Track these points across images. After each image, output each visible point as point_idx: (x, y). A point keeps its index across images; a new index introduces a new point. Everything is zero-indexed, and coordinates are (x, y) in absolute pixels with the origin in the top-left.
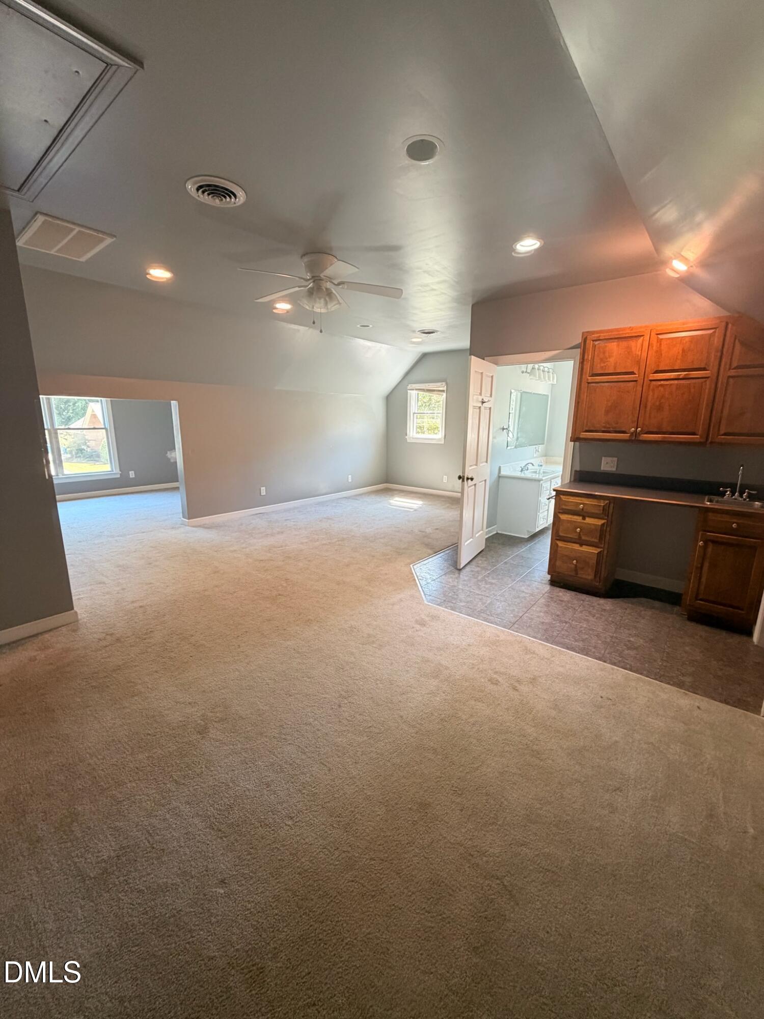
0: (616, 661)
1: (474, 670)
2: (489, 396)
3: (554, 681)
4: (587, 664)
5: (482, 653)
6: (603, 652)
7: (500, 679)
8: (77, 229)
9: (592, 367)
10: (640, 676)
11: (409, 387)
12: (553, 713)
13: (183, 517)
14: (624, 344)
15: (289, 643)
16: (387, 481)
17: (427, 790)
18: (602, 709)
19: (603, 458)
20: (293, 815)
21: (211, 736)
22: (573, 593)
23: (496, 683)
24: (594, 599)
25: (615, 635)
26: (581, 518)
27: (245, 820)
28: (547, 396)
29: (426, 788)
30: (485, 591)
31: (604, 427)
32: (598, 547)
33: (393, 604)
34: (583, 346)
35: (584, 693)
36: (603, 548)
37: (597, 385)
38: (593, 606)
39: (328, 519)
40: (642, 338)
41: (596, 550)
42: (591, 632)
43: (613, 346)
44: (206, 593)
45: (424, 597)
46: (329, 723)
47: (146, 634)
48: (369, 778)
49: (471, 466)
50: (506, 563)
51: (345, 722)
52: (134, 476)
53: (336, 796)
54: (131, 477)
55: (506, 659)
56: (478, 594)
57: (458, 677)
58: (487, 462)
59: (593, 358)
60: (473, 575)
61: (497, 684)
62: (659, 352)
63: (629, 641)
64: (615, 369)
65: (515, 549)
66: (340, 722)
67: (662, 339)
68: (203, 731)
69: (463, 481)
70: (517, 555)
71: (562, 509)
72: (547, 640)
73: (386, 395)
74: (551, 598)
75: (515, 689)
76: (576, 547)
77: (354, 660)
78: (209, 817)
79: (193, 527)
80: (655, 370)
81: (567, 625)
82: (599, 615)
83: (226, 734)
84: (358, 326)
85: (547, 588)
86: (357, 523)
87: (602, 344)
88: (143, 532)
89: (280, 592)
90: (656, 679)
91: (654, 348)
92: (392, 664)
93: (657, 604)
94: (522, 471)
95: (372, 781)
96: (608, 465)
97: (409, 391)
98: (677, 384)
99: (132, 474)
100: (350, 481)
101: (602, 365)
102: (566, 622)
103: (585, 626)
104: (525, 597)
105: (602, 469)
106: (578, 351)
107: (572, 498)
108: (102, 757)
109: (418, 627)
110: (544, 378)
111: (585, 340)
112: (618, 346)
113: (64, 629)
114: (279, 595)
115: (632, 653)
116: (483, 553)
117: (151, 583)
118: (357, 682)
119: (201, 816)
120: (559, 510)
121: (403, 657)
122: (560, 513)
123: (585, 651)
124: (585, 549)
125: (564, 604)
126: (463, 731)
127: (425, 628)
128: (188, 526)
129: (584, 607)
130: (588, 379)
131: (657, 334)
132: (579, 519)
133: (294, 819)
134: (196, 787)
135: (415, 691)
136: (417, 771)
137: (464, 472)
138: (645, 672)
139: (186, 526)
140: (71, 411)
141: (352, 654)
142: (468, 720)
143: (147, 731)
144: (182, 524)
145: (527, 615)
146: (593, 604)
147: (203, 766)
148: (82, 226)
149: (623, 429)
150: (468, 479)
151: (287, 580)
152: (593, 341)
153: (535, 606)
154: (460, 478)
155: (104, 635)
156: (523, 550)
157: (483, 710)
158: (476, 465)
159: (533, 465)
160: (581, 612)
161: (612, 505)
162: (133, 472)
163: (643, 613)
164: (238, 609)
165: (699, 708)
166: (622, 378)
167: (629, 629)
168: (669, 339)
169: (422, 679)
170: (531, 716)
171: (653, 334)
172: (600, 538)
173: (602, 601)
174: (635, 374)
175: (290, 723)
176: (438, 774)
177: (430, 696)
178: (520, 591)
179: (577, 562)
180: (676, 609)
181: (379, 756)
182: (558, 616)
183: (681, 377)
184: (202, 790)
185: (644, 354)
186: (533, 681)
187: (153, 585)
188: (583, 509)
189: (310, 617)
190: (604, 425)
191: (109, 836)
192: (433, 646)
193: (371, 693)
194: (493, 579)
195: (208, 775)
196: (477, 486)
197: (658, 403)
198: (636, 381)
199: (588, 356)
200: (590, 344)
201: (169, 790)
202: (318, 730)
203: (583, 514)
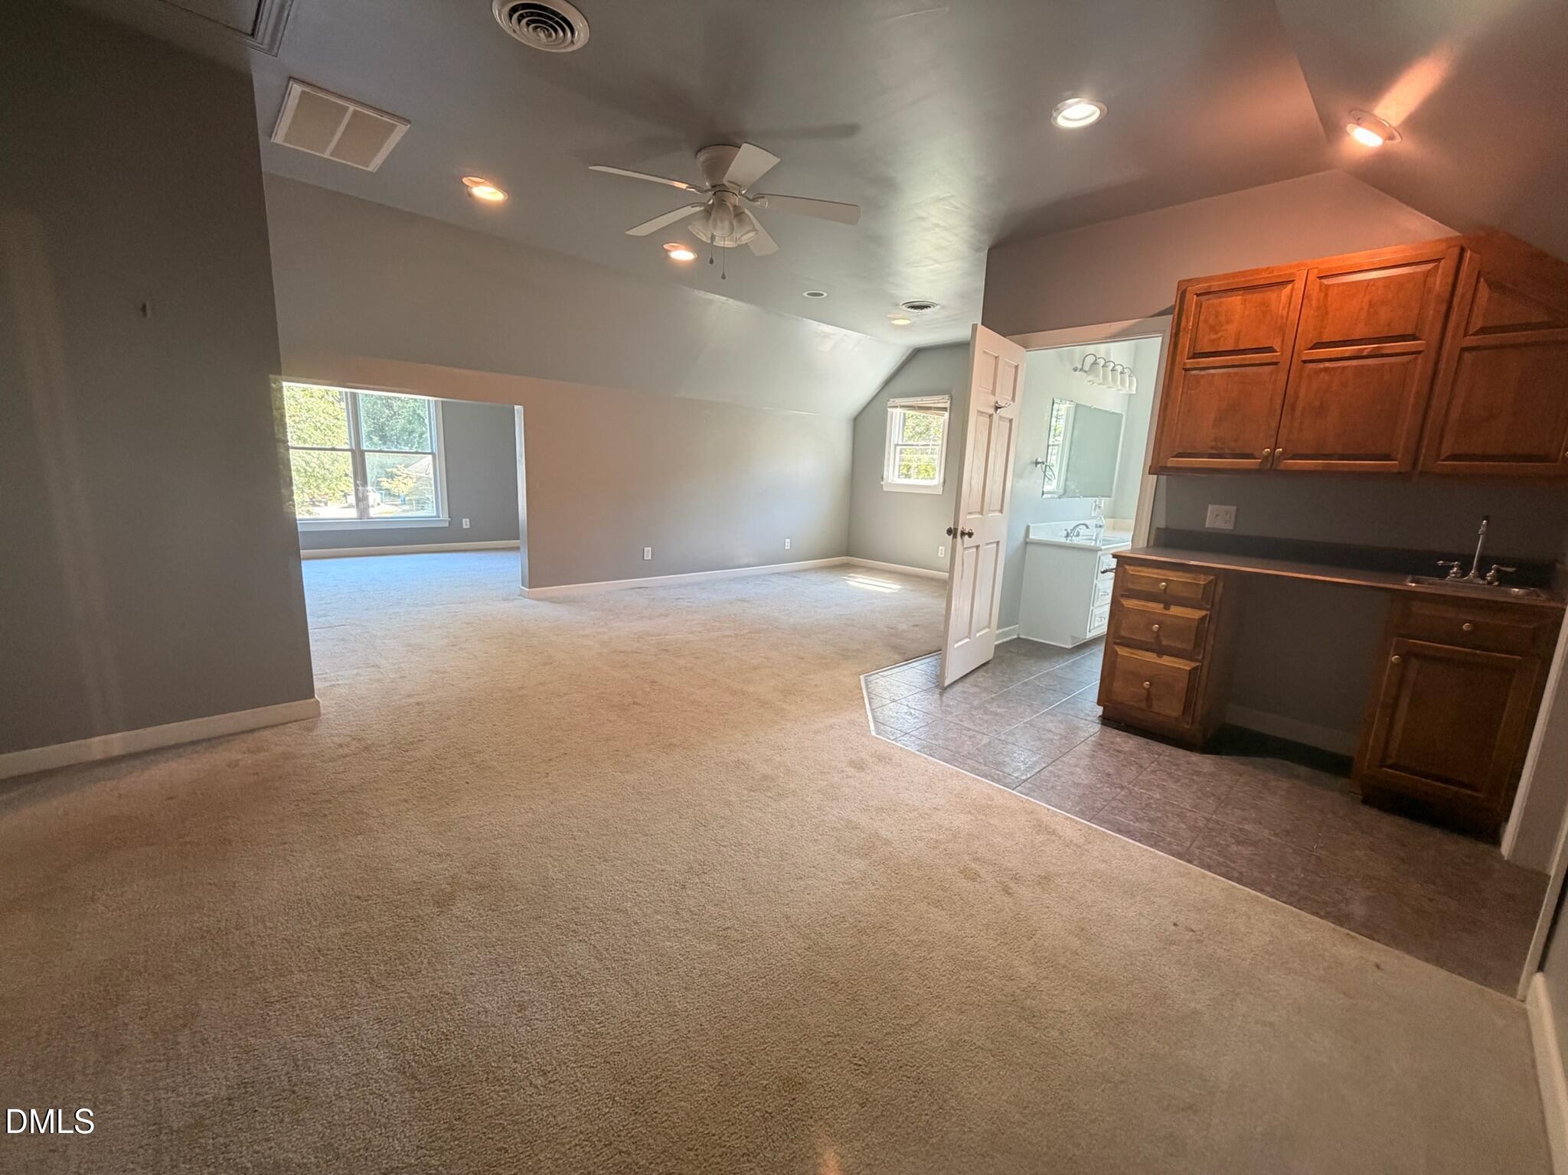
0: (1212, 863)
1: (937, 852)
2: (1010, 398)
3: (1085, 886)
4: (1155, 862)
5: (957, 823)
6: (1188, 844)
7: (982, 872)
8: (352, 108)
9: (1194, 341)
10: (1259, 894)
11: (890, 403)
12: (1076, 943)
13: (523, 585)
14: (1256, 297)
15: (628, 776)
16: (848, 552)
17: (805, 1056)
18: (1173, 948)
19: (1210, 506)
20: (549, 1068)
21: (455, 911)
22: (1142, 740)
23: (974, 877)
24: (1181, 753)
25: (1214, 817)
26: (1162, 606)
27: (463, 1066)
28: (1120, 416)
29: (803, 1053)
30: (981, 725)
31: (1212, 448)
32: (1191, 660)
33: (816, 732)
34: (1179, 311)
35: (1140, 913)
36: (1201, 661)
37: (1203, 373)
38: (1176, 765)
39: (744, 600)
40: (1290, 286)
41: (1186, 665)
42: (1168, 808)
43: (1235, 301)
44: (524, 692)
45: (872, 725)
46: (657, 912)
47: (412, 743)
48: (703, 1020)
49: (970, 513)
50: (1026, 684)
51: (686, 915)
52: (468, 527)
53: (635, 1043)
54: (464, 527)
55: (999, 839)
56: (969, 729)
57: (905, 861)
58: (1001, 511)
59: (1196, 326)
60: (965, 698)
61: (974, 880)
62: (1323, 312)
63: (1241, 830)
64: (1237, 340)
65: (1046, 664)
66: (677, 913)
67: (1329, 285)
68: (444, 902)
69: (955, 536)
70: (1048, 674)
71: (1129, 590)
72: (1081, 814)
73: (854, 416)
74: (1101, 745)
75: (1007, 891)
76: (1150, 657)
77: (729, 814)
78: (404, 1050)
79: (533, 599)
80: (1314, 342)
81: (1123, 793)
82: (1186, 781)
83: (481, 911)
84: (805, 294)
85: (1096, 727)
86: (788, 610)
87: (1214, 301)
88: (462, 603)
89: (636, 700)
90: (1291, 904)
91: (1314, 302)
92: (792, 826)
93: (1303, 770)
94: (1067, 536)
95: (706, 1026)
96: (1218, 518)
97: (889, 410)
98: (1356, 367)
99: (466, 523)
100: (787, 547)
101: (1214, 337)
102: (1122, 788)
103: (1158, 796)
104: (1052, 740)
105: (1207, 526)
106: (1169, 319)
107: (1146, 570)
108: (272, 925)
109: (851, 771)
110: (1114, 380)
111: (1182, 295)
112: (1244, 302)
113: (294, 727)
114: (634, 703)
115: (1246, 851)
116: (989, 666)
117: (445, 672)
118: (725, 850)
119: (392, 1046)
120: (1122, 592)
121: (814, 817)
122: (1122, 596)
123: (1151, 839)
124: (1167, 661)
125: (1122, 756)
126: (895, 954)
127: (862, 774)
128: (529, 598)
129: (1159, 764)
130: (1185, 364)
131: (1320, 278)
132: (1157, 607)
133: (549, 1075)
134: (402, 995)
135: (823, 875)
136: (793, 1017)
137: (956, 522)
138: (1268, 889)
139: (525, 598)
140: (416, 445)
141: (728, 804)
142: (910, 938)
143: (357, 892)
144: (519, 596)
145: (1050, 768)
146: (1178, 762)
147: (425, 961)
148: (362, 104)
149: (1249, 451)
150: (963, 534)
151: (653, 682)
152: (1198, 295)
153: (1069, 756)
154: (949, 532)
155: (350, 738)
156: (1059, 666)
157: (941, 922)
158: (981, 513)
159: (1087, 527)
160: (1154, 772)
161: (1221, 584)
162: (468, 520)
163: (1273, 783)
164: (564, 719)
165: (1378, 966)
166: (1250, 359)
167: (1243, 810)
168: (1344, 284)
169: (839, 857)
170: (1031, 943)
171: (1312, 277)
172: (1196, 645)
173: (1195, 757)
174: (1276, 352)
175: (592, 905)
176: (833, 1029)
177: (847, 886)
178: (1044, 729)
179: (1151, 685)
180: (1342, 781)
181: (730, 981)
182: (1109, 775)
183: (1365, 353)
184: (409, 1001)
185: (1294, 316)
186: (1045, 880)
187: (447, 675)
188: (1165, 590)
189: (673, 740)
190: (1214, 443)
191: (230, 1060)
192: (871, 803)
193: (742, 871)
194: (999, 707)
195: (428, 977)
196: (980, 548)
197: (1317, 403)
198: (1275, 364)
199: (1188, 322)
200: (1192, 300)
201: (357, 994)
202: (636, 923)
203: (1167, 599)
